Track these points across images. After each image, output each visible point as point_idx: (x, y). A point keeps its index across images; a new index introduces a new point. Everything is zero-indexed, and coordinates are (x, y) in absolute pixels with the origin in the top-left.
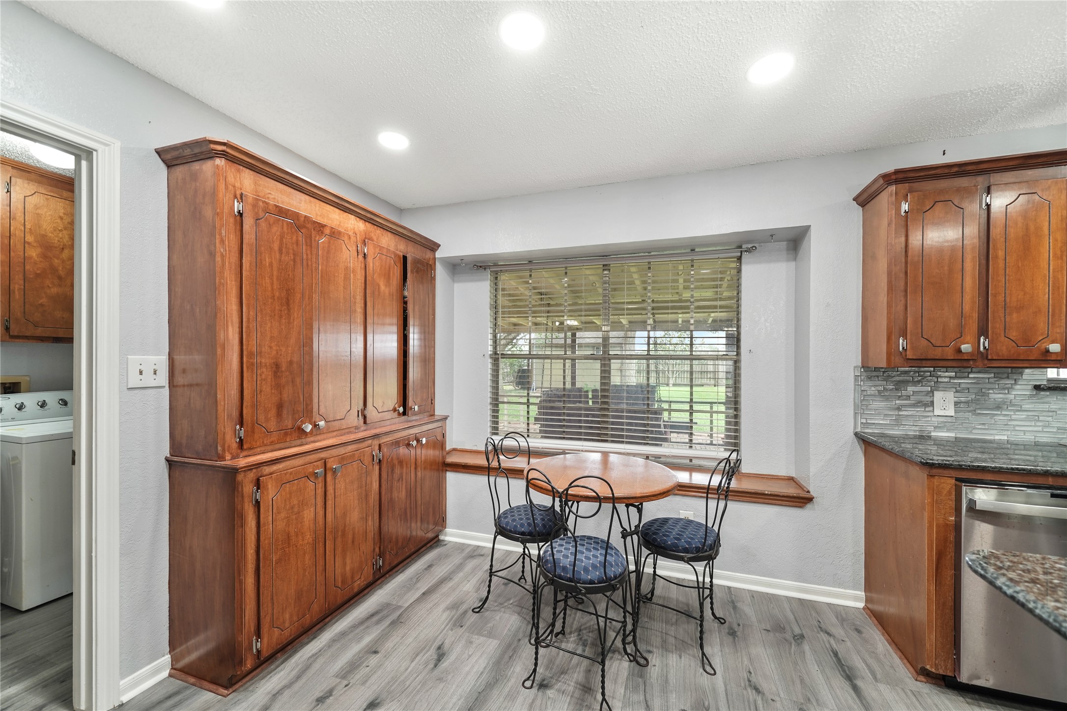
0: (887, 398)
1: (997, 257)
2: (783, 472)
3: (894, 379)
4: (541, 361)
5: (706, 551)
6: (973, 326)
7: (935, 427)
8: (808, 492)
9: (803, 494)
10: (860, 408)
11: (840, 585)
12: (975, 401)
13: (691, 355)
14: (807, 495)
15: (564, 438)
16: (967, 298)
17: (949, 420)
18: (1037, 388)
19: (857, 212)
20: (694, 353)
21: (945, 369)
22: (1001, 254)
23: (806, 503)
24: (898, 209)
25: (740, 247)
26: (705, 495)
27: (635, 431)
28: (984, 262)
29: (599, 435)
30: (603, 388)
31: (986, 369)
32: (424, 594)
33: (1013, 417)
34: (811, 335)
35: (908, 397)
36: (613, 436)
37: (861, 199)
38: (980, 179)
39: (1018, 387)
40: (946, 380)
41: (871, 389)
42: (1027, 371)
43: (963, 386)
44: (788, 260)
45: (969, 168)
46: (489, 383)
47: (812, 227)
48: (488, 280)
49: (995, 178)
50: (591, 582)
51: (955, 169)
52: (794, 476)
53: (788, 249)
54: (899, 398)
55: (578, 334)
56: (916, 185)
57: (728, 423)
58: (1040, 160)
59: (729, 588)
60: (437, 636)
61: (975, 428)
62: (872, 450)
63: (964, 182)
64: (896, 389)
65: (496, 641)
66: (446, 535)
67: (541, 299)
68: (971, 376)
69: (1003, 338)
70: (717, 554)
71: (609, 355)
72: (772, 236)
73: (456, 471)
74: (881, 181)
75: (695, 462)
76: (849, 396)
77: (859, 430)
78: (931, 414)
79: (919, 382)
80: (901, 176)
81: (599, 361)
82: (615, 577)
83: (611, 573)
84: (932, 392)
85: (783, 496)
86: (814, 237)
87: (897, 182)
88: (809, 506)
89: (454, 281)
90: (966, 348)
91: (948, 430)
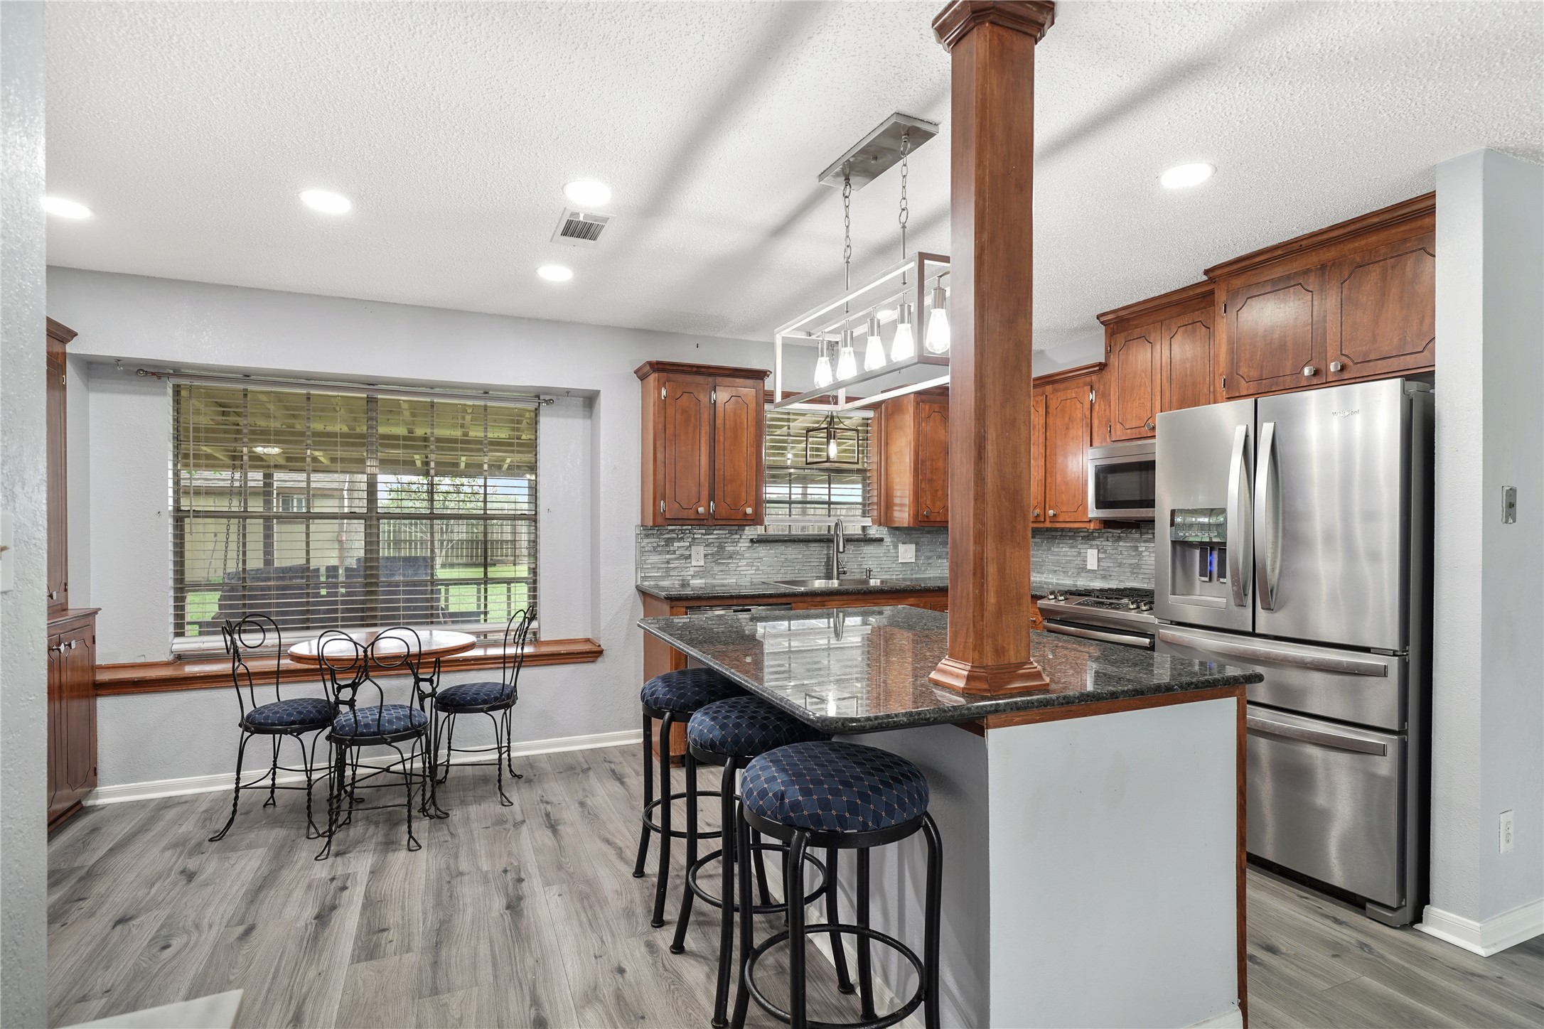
0: (660, 553)
1: (719, 441)
2: (580, 636)
3: (665, 536)
4: (225, 521)
5: (504, 700)
6: (705, 493)
7: (692, 576)
8: (599, 646)
9: (595, 649)
10: (640, 566)
11: (625, 728)
12: (717, 553)
13: (485, 513)
14: (598, 649)
15: (308, 628)
16: (703, 471)
17: (701, 569)
18: (752, 541)
19: (637, 383)
20: (488, 512)
21: (698, 527)
22: (722, 439)
23: (597, 657)
24: (660, 393)
25: (538, 397)
26: (502, 665)
27: (415, 608)
28: (712, 444)
29: (362, 618)
30: (368, 556)
31: (722, 526)
32: (111, 850)
33: (740, 564)
34: (602, 495)
35: (674, 552)
36: (383, 618)
37: (641, 373)
38: (710, 379)
39: (742, 540)
40: (700, 536)
41: (648, 543)
42: (747, 528)
43: (710, 541)
44: (584, 418)
45: (703, 370)
46: (171, 556)
47: (601, 393)
48: (165, 394)
49: (719, 380)
50: (397, 731)
51: (695, 369)
52: (590, 637)
53: (584, 406)
54: (668, 552)
55: (278, 476)
56: (672, 376)
57: (529, 591)
58: (742, 373)
59: (527, 757)
60: (172, 866)
61: (716, 574)
62: (648, 599)
63: (700, 379)
64: (666, 545)
65: (261, 850)
66: (97, 797)
67: (224, 414)
68: (715, 532)
69: (723, 503)
70: (514, 703)
71: (377, 513)
72: (568, 392)
73: (118, 694)
74: (648, 368)
75: (490, 637)
76: (632, 553)
77: (639, 583)
78: (689, 565)
79: (682, 538)
80: (661, 366)
81: (363, 521)
82: (420, 725)
83: (416, 722)
84: (690, 546)
85: (578, 653)
86: (604, 403)
87: (658, 370)
88: (600, 659)
89: (88, 389)
90: (701, 510)
91: (701, 578)
